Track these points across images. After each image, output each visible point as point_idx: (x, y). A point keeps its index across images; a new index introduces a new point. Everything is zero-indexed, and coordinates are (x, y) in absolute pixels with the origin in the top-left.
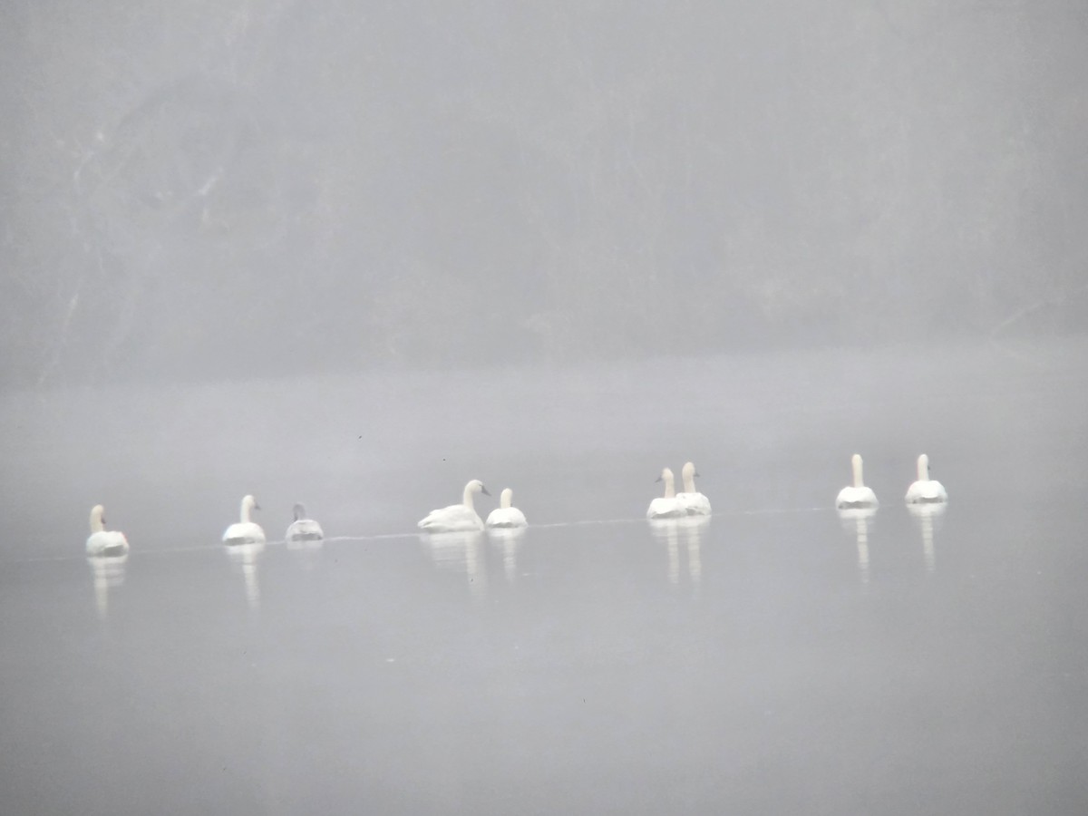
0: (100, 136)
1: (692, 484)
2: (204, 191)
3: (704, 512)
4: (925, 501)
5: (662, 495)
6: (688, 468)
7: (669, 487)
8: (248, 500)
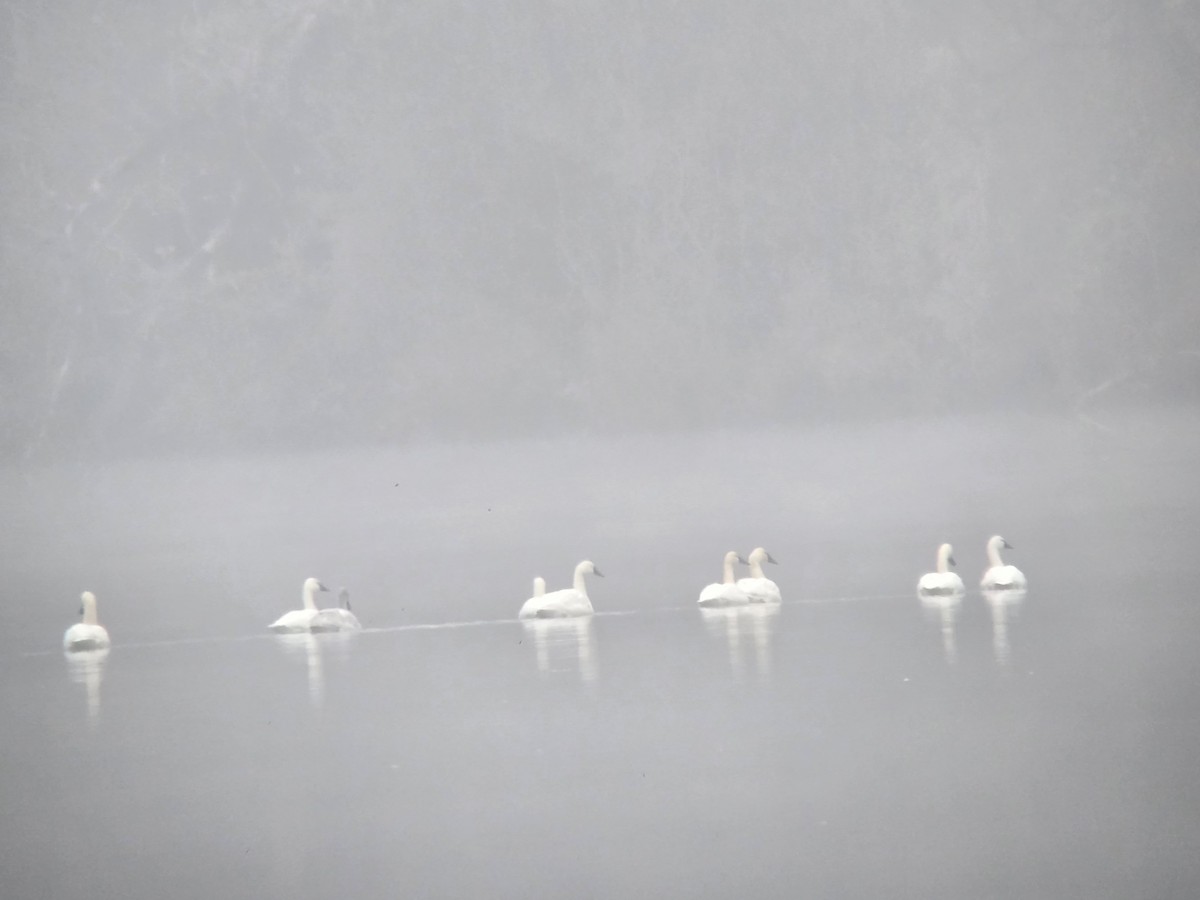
0: (96, 186)
1: (757, 570)
2: (208, 246)
3: (766, 600)
4: (1000, 587)
5: (721, 581)
6: (757, 554)
7: (729, 573)
8: (311, 583)
